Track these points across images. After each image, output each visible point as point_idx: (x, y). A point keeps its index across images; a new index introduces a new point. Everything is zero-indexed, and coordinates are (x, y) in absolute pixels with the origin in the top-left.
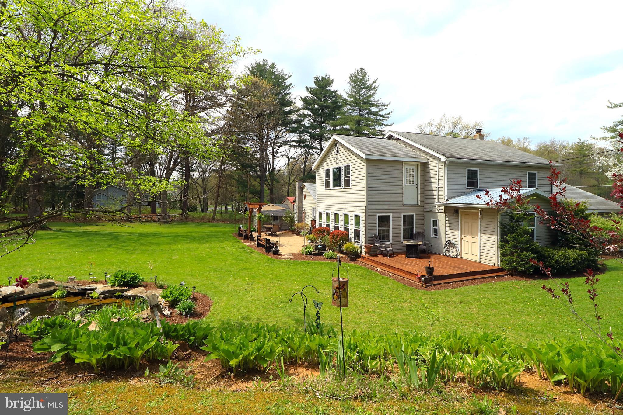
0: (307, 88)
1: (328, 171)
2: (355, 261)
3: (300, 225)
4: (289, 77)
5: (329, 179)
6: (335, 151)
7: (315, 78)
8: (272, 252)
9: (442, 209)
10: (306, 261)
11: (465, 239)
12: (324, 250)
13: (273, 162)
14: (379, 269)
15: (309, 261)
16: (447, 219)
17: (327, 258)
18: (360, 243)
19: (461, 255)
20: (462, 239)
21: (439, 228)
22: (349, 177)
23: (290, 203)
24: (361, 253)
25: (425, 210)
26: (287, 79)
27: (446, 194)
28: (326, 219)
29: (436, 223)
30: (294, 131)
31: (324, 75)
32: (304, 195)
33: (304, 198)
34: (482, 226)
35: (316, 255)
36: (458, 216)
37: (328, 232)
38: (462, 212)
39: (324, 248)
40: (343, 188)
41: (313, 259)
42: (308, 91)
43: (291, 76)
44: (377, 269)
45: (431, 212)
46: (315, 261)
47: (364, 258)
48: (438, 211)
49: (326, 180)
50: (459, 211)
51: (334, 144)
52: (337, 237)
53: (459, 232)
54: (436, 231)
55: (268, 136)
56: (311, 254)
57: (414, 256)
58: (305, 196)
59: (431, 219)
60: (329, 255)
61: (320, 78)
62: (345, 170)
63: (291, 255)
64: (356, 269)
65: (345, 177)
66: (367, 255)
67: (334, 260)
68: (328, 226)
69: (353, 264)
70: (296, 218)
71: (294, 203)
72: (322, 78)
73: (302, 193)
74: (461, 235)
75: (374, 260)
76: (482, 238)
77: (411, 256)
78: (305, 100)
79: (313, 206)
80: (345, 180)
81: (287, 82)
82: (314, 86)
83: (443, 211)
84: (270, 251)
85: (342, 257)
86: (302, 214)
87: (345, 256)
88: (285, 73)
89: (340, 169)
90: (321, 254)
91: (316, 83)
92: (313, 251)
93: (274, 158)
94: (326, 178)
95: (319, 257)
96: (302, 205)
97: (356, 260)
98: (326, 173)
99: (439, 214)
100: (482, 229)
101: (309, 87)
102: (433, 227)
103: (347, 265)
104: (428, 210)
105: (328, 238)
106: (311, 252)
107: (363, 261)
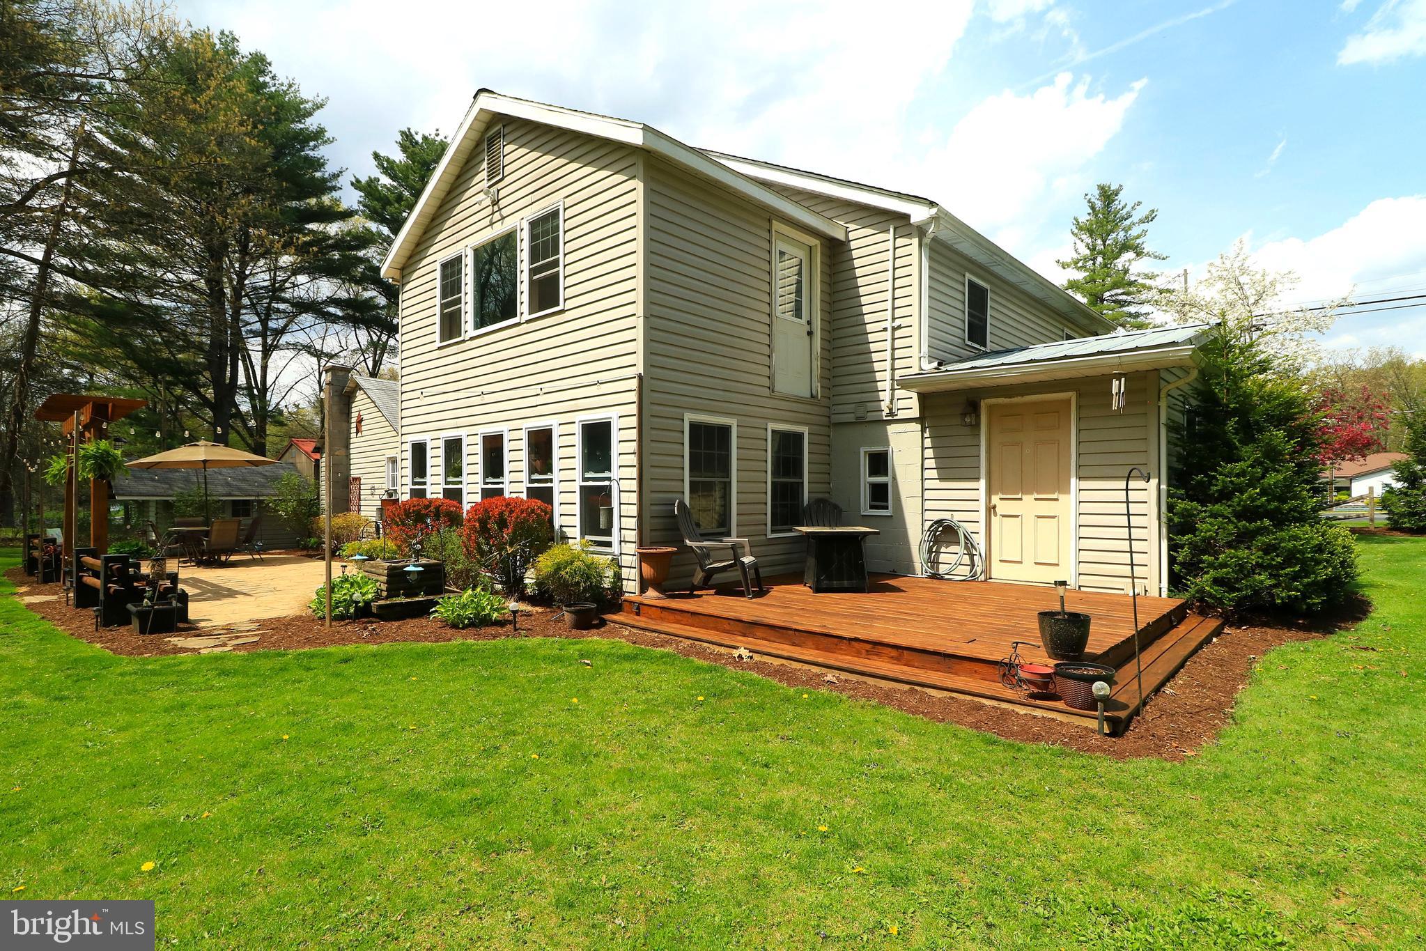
0: (376, 156)
1: (451, 269)
2: (598, 627)
3: (339, 521)
4: (319, 106)
5: (459, 301)
6: (484, 175)
7: (403, 133)
8: (135, 624)
9: (909, 404)
10: (332, 649)
11: (1003, 507)
12: (439, 590)
13: (264, 368)
14: (745, 653)
15: (350, 648)
16: (928, 443)
17: (454, 626)
18: (609, 544)
19: (987, 571)
20: (991, 509)
21: (894, 478)
22: (556, 263)
23: (304, 458)
24: (617, 589)
25: (835, 419)
26: (310, 114)
27: (925, 349)
28: (441, 470)
29: (880, 463)
30: (331, 271)
31: (429, 131)
32: (354, 420)
33: (354, 430)
34: (1085, 448)
35: (391, 614)
36: (977, 425)
37: (454, 519)
38: (991, 408)
39: (434, 580)
40: (526, 317)
41: (374, 637)
42: (380, 165)
43: (322, 106)
44: (736, 653)
45: (861, 422)
46: (386, 646)
47: (639, 608)
48: (891, 413)
49: (444, 306)
50: (983, 404)
51: (478, 144)
52: (502, 523)
53: (982, 484)
54: (880, 494)
55: (242, 276)
56: (363, 612)
57: (846, 583)
58: (360, 421)
59: (862, 451)
60: (464, 606)
61: (419, 138)
62: (533, 237)
63: (254, 626)
64: (627, 665)
65: (533, 272)
66: (651, 593)
67: (493, 630)
68: (454, 495)
69: (595, 640)
70: (325, 502)
71: (317, 456)
72: (425, 138)
73: (349, 414)
74: (990, 492)
75: (700, 610)
76: (1085, 496)
77: (835, 584)
78: (369, 188)
79: (391, 454)
80: (531, 282)
81: (311, 123)
82: (398, 156)
83: (915, 413)
84: (123, 619)
85: (528, 615)
86: (345, 490)
87: (539, 609)
88: (304, 94)
89: (508, 241)
90: (422, 610)
91: (404, 149)
92: (378, 597)
93: (267, 352)
94: (444, 296)
95: (411, 624)
96: (348, 456)
97: (603, 623)
98: (444, 277)
99: (891, 429)
100: (1085, 460)
101: (382, 154)
102: (866, 479)
103: (573, 650)
104: (851, 418)
105: (455, 540)
106: (367, 604)
107: (641, 621)
